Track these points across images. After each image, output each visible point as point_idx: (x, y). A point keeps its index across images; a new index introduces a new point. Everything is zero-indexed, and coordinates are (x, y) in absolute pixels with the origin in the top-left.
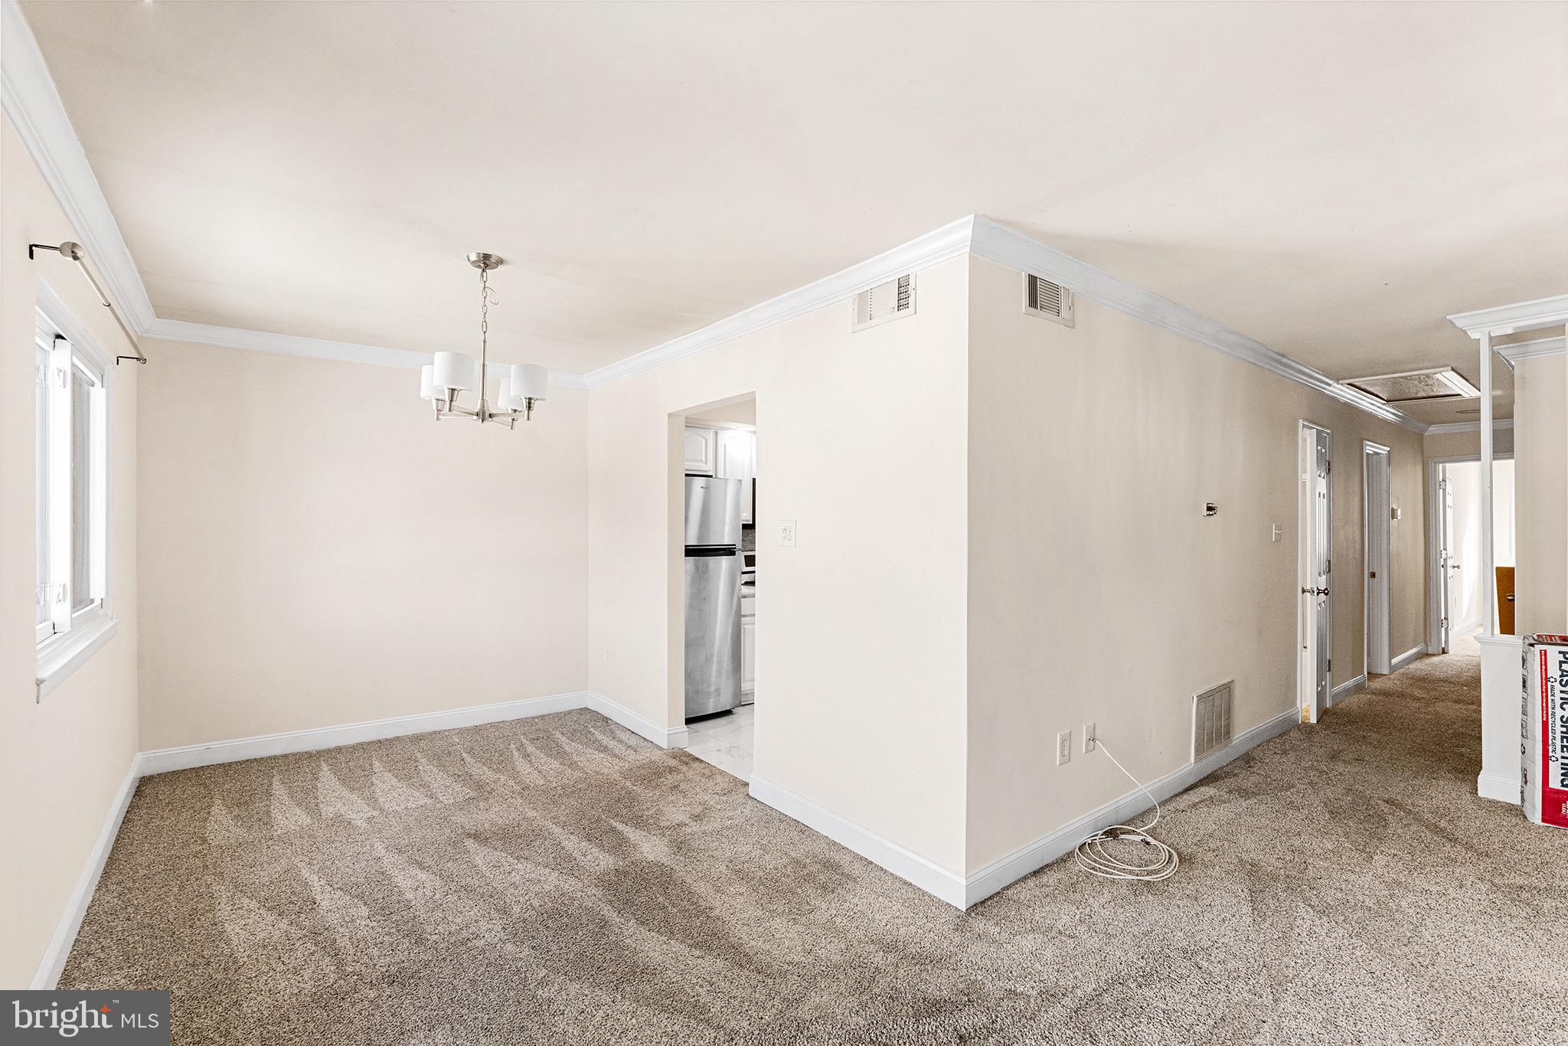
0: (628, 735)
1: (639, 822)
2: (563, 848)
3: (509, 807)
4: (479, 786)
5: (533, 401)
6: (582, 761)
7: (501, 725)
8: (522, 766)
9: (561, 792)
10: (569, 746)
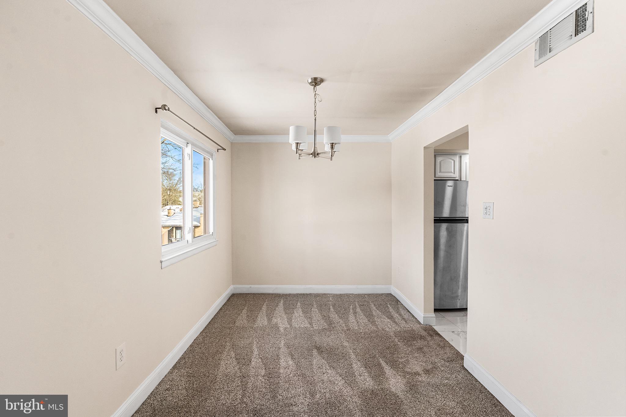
0: (405, 312)
1: (394, 364)
2: (352, 367)
3: (338, 338)
4: (330, 323)
5: (334, 145)
6: (378, 321)
7: (351, 295)
8: (352, 318)
9: (363, 336)
10: (376, 312)
